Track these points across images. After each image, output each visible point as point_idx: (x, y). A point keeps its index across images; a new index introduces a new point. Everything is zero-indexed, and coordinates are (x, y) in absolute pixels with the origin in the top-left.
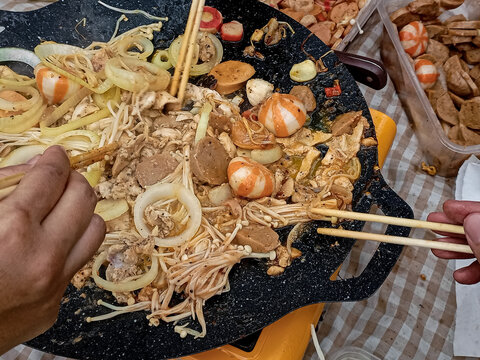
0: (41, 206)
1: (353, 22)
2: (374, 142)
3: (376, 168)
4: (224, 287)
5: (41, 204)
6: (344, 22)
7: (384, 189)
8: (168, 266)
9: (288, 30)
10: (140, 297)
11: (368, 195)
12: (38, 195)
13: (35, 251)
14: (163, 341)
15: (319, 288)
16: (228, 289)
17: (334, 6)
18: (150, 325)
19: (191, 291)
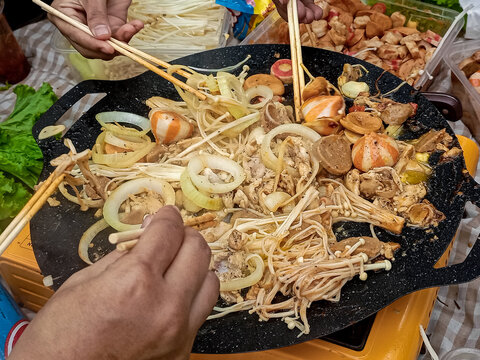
0: (161, 258)
1: (421, 72)
2: (458, 150)
3: (465, 172)
4: (334, 297)
5: (162, 257)
6: (413, 75)
7: (476, 188)
8: (276, 269)
9: (363, 70)
10: (248, 296)
11: (460, 194)
12: (158, 249)
13: (159, 302)
14: (274, 333)
15: (424, 276)
16: (337, 300)
17: (401, 64)
18: (260, 320)
19: (297, 288)
